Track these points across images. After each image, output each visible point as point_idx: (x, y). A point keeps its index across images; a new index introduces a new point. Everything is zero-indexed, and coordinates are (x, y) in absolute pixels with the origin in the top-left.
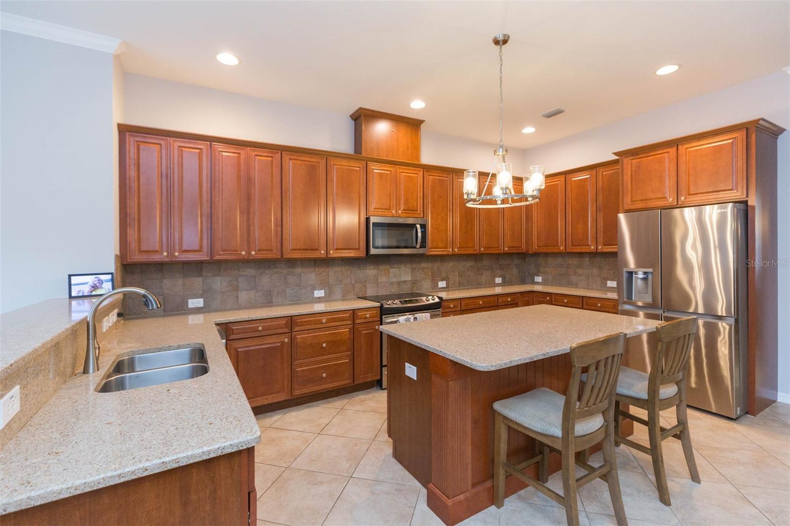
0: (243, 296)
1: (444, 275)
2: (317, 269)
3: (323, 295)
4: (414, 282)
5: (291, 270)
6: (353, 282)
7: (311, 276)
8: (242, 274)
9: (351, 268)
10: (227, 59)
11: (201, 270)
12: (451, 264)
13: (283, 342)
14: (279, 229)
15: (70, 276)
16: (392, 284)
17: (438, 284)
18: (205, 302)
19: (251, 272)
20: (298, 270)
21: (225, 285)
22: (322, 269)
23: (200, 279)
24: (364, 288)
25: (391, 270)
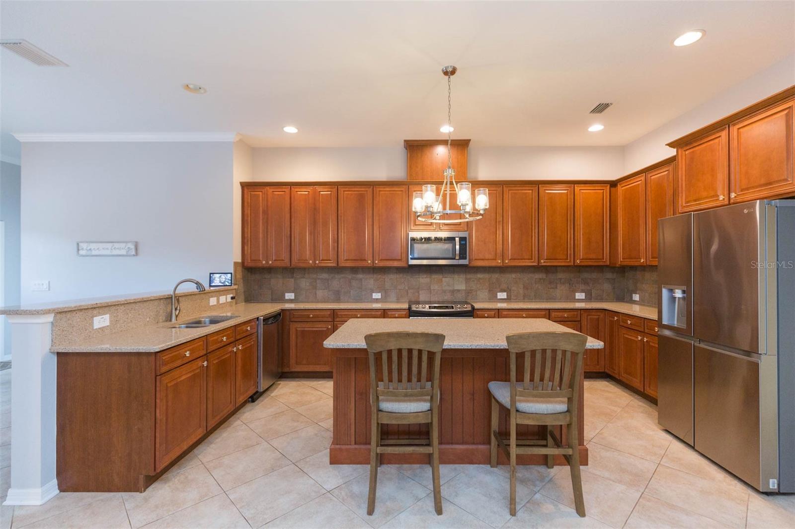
0: (320, 293)
1: (504, 286)
2: (375, 276)
3: (380, 297)
4: (468, 292)
5: (354, 276)
6: (407, 288)
7: (370, 281)
8: (318, 277)
9: (405, 276)
10: (291, 129)
11: (293, 273)
12: (514, 276)
13: (328, 328)
14: (336, 245)
15: (211, 274)
16: (444, 292)
17: (497, 295)
18: (295, 296)
19: (325, 276)
20: (360, 276)
21: (308, 284)
22: (379, 276)
23: (293, 280)
24: (417, 294)
25: (443, 279)
